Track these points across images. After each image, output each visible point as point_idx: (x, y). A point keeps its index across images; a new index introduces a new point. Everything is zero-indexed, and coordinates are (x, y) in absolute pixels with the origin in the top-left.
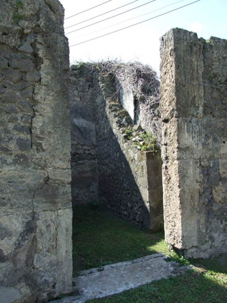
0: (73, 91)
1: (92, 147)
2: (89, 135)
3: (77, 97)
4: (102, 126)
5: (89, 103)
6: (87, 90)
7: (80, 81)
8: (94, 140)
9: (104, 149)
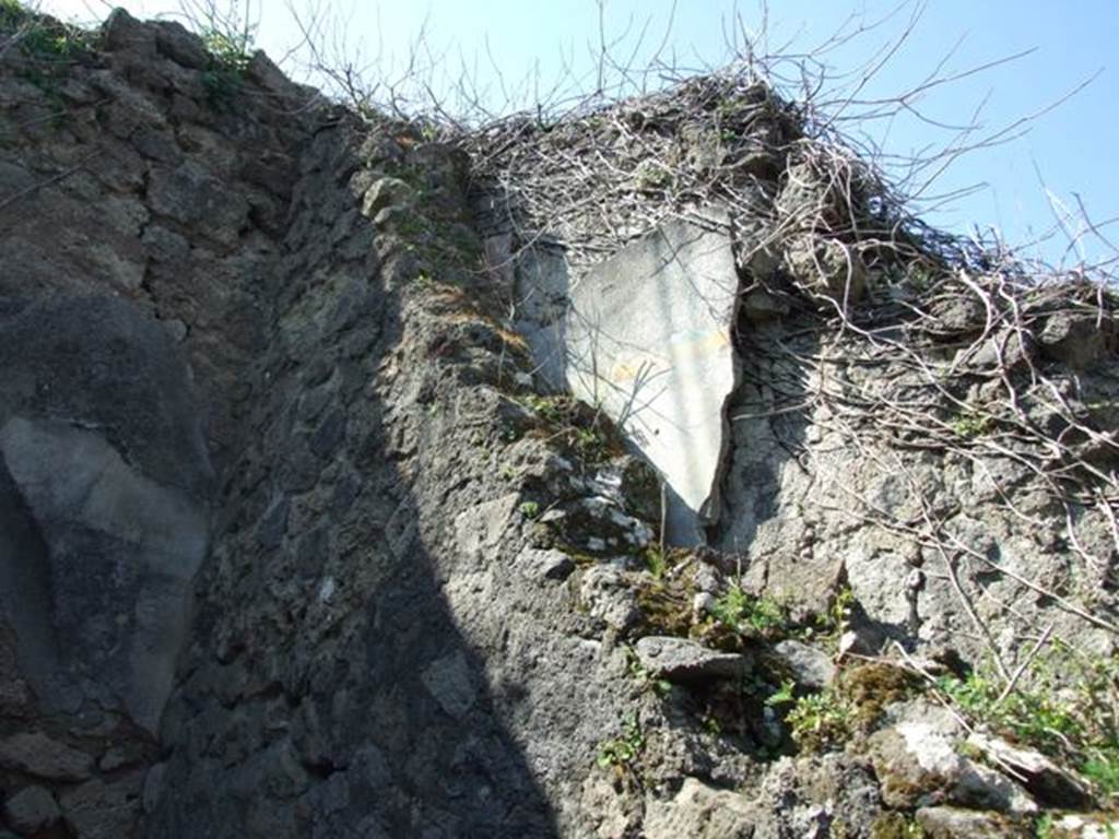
0: (107, 189)
1: (112, 760)
2: (122, 619)
3: (127, 247)
4: (291, 548)
5: (212, 338)
6: (226, 236)
7: (189, 146)
8: (156, 676)
9: (243, 803)
